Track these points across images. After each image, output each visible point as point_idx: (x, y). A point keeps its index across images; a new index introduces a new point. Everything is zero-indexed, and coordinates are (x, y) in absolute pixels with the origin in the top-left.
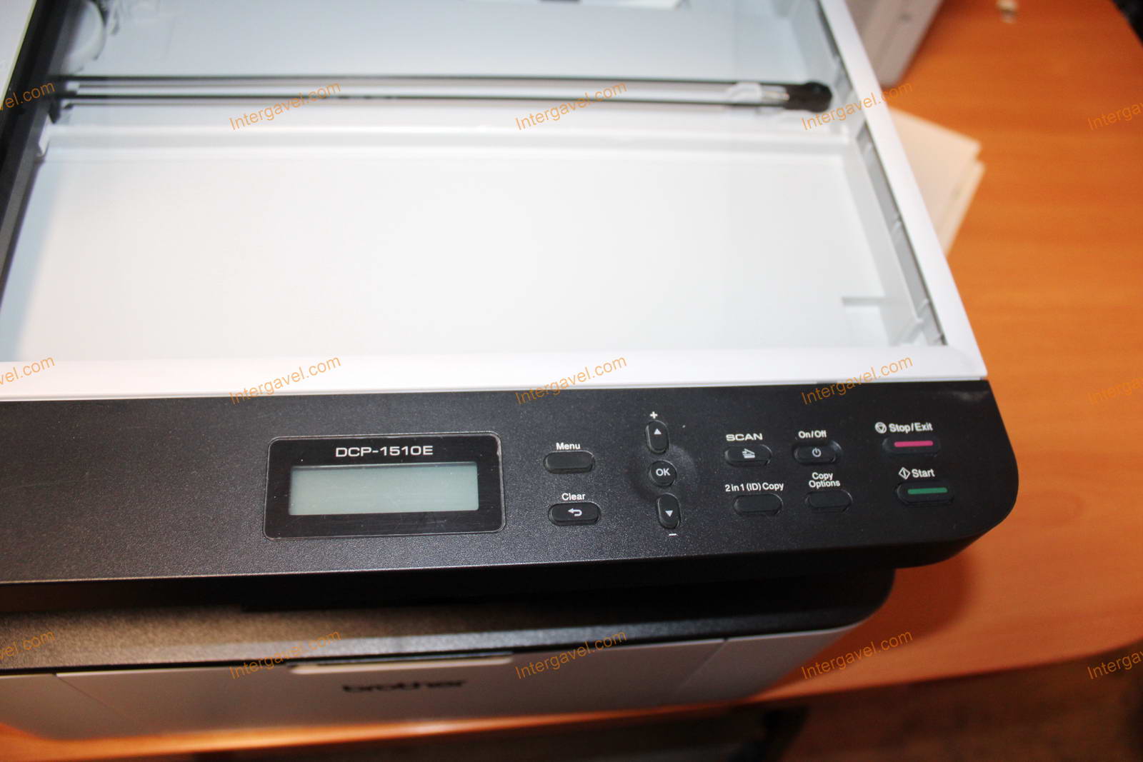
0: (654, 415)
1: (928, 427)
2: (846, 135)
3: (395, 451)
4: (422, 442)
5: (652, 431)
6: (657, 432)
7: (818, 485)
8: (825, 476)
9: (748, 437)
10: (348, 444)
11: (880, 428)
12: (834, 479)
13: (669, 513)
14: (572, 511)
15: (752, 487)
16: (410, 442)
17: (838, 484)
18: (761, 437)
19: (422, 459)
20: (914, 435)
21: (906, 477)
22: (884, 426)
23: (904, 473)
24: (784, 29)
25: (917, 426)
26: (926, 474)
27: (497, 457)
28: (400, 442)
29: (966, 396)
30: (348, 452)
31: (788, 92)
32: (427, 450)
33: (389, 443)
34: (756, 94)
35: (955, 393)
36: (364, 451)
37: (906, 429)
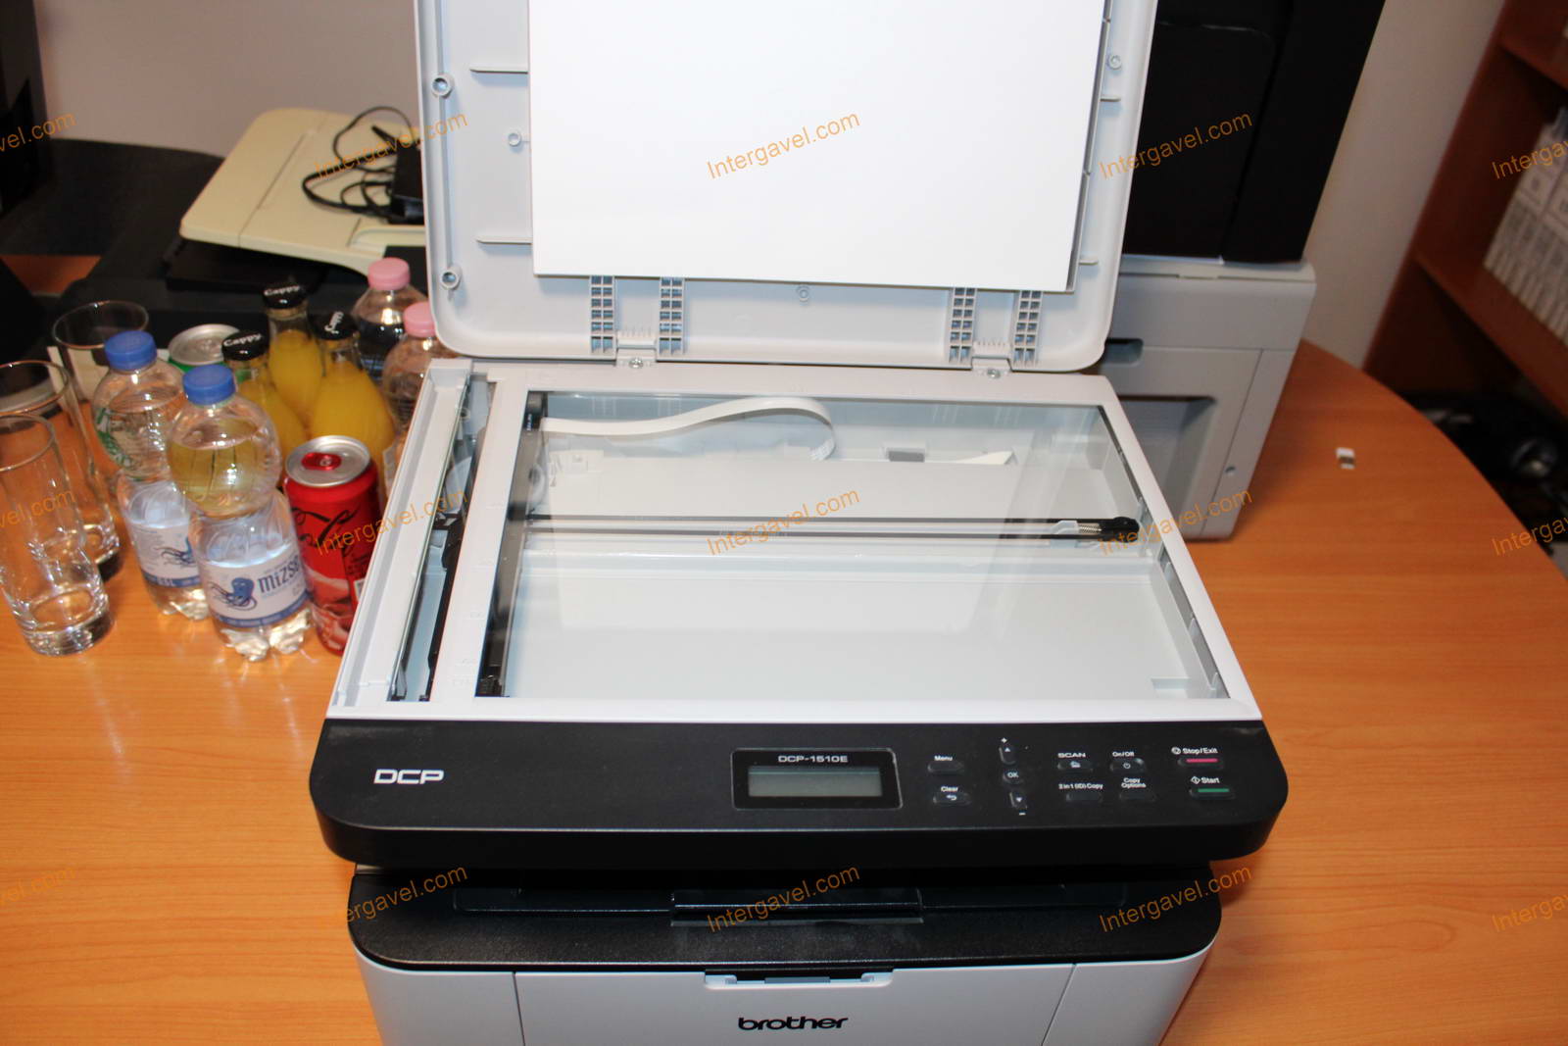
0: (1004, 740)
1: (1215, 751)
2: (1151, 558)
3: (821, 759)
4: (840, 754)
5: (1003, 750)
6: (1007, 750)
7: (1129, 786)
8: (1134, 780)
9: (1075, 755)
10: (787, 754)
11: (1176, 751)
12: (1141, 782)
13: (1019, 799)
14: (949, 797)
15: (1079, 786)
16: (831, 754)
17: (1144, 785)
18: (1084, 755)
19: (839, 764)
20: (1202, 755)
21: (1197, 783)
22: (1179, 750)
23: (1195, 780)
24: (1099, 478)
25: (1205, 750)
26: (1212, 781)
27: (893, 765)
28: (825, 754)
29: (1244, 731)
30: (787, 759)
31: (1101, 527)
32: (843, 759)
33: (816, 754)
34: (1075, 528)
35: (1236, 729)
36: (798, 758)
37: (1196, 752)
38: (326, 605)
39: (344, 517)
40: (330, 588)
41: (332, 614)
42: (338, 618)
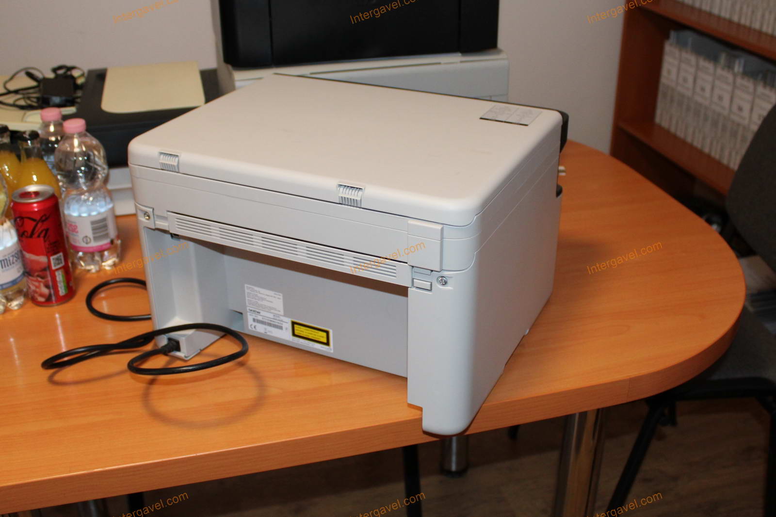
38: (36, 274)
39: (43, 218)
40: (38, 263)
41: (39, 279)
42: (43, 280)
